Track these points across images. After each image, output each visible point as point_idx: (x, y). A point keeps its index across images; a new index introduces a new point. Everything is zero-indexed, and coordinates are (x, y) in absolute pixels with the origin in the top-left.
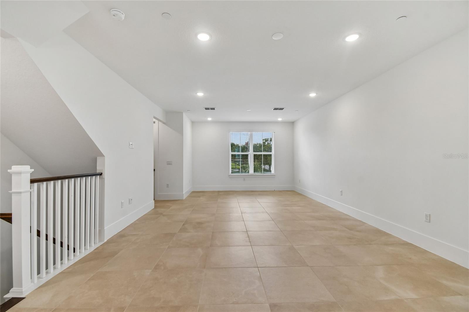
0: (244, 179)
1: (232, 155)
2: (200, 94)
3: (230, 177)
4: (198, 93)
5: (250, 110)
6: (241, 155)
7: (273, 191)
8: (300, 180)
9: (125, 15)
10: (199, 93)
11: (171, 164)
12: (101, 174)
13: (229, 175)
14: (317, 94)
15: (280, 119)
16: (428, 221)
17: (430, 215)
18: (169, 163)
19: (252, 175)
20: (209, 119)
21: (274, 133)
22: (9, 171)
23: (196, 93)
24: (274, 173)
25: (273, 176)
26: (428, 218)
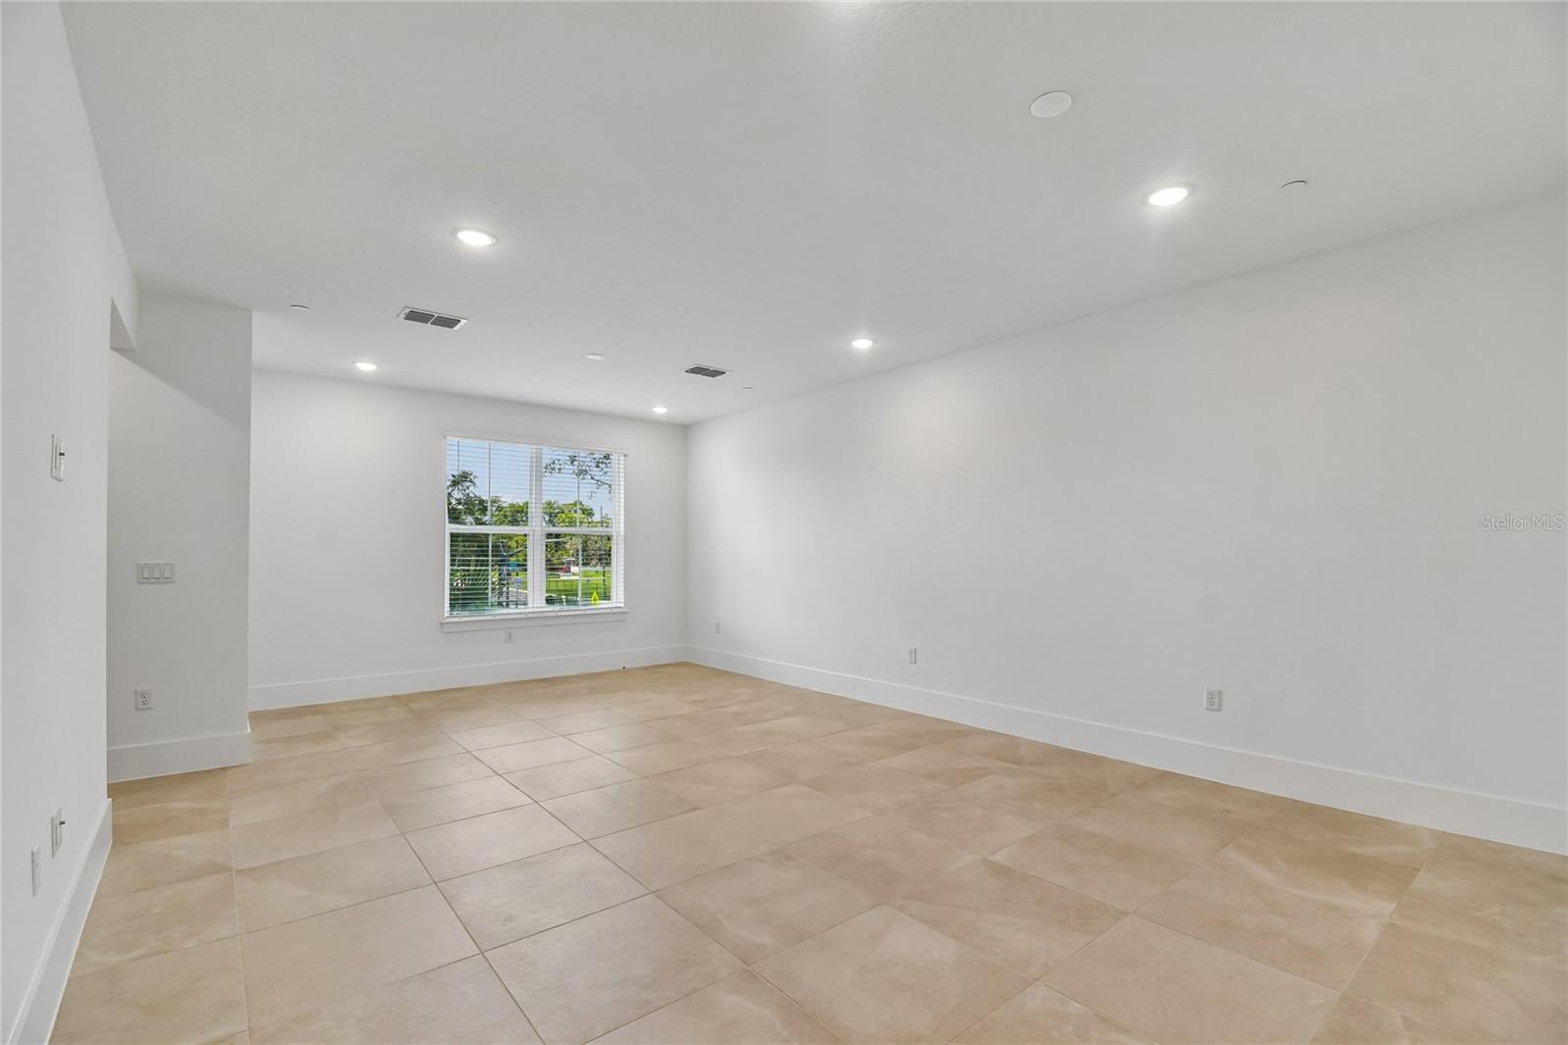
0: (510, 634)
1: (452, 535)
3: (446, 629)
5: (599, 358)
6: (494, 535)
7: (617, 672)
8: (718, 625)
11: (169, 581)
13: (442, 624)
14: (875, 341)
15: (660, 410)
16: (1216, 707)
17: (1220, 693)
18: (154, 576)
19: (537, 618)
20: (366, 367)
21: (625, 456)
24: (622, 605)
25: (617, 615)
26: (1217, 700)
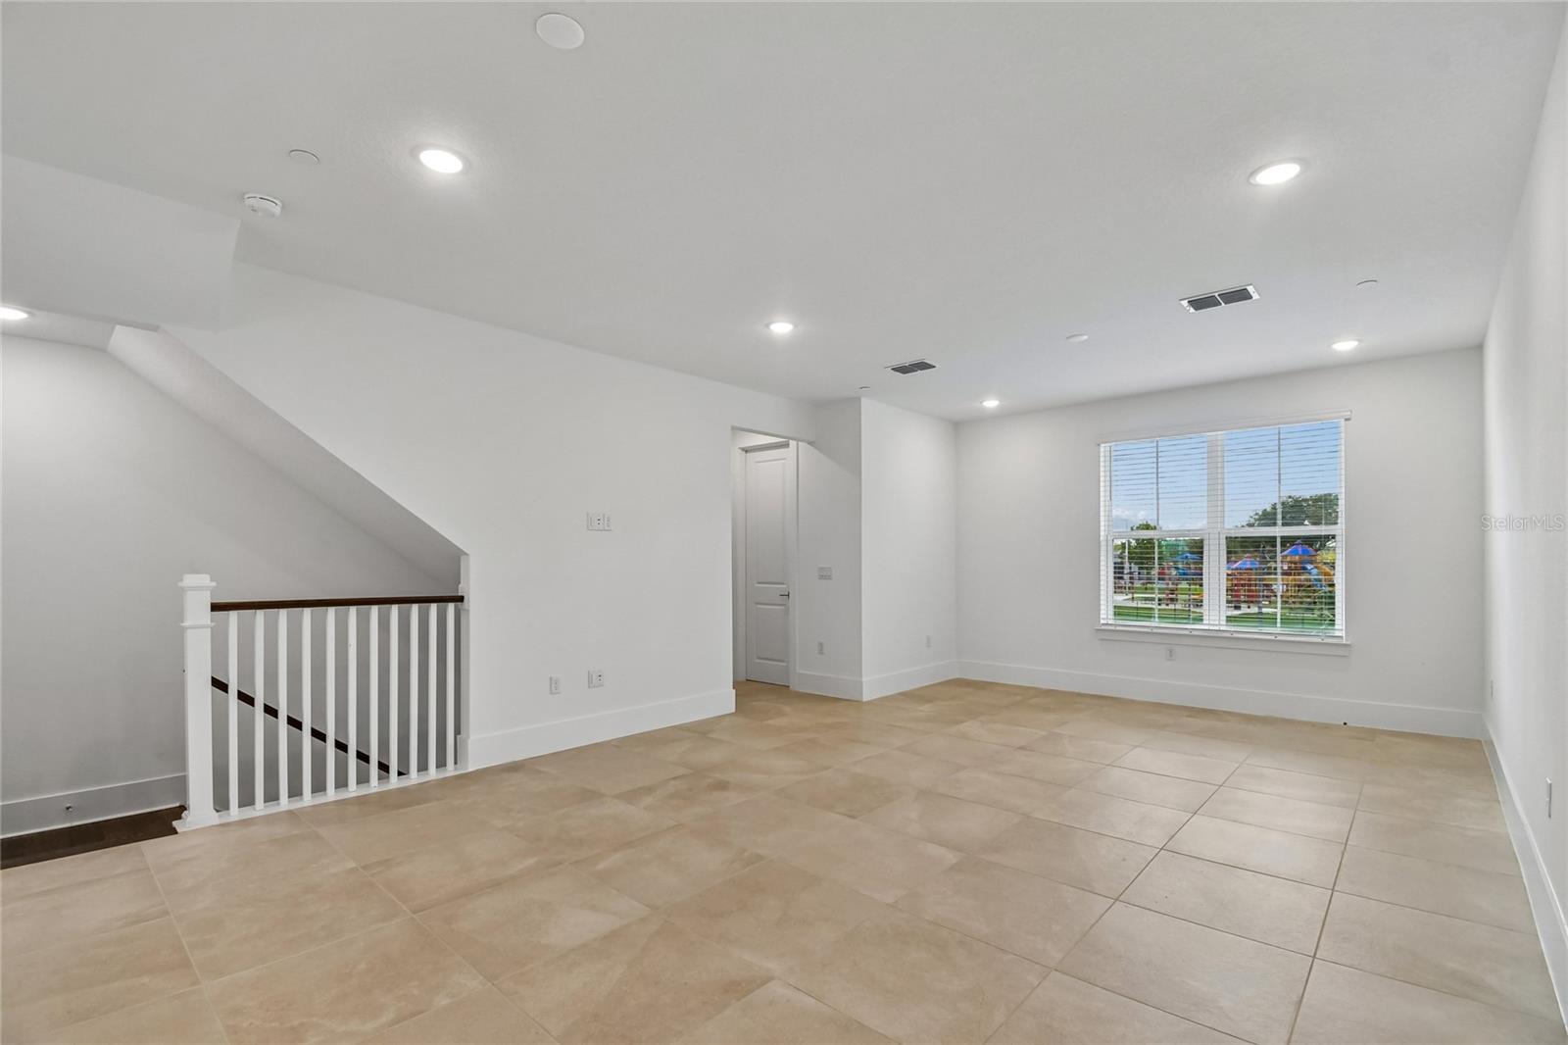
0: (1171, 651)
2: (782, 328)
3: (1102, 635)
4: (773, 322)
9: (281, 201)
10: (778, 321)
11: (830, 578)
12: (461, 599)
13: (1098, 630)
18: (825, 575)
19: (1213, 638)
20: (991, 404)
22: (180, 584)
23: (767, 325)
24: (1343, 633)
